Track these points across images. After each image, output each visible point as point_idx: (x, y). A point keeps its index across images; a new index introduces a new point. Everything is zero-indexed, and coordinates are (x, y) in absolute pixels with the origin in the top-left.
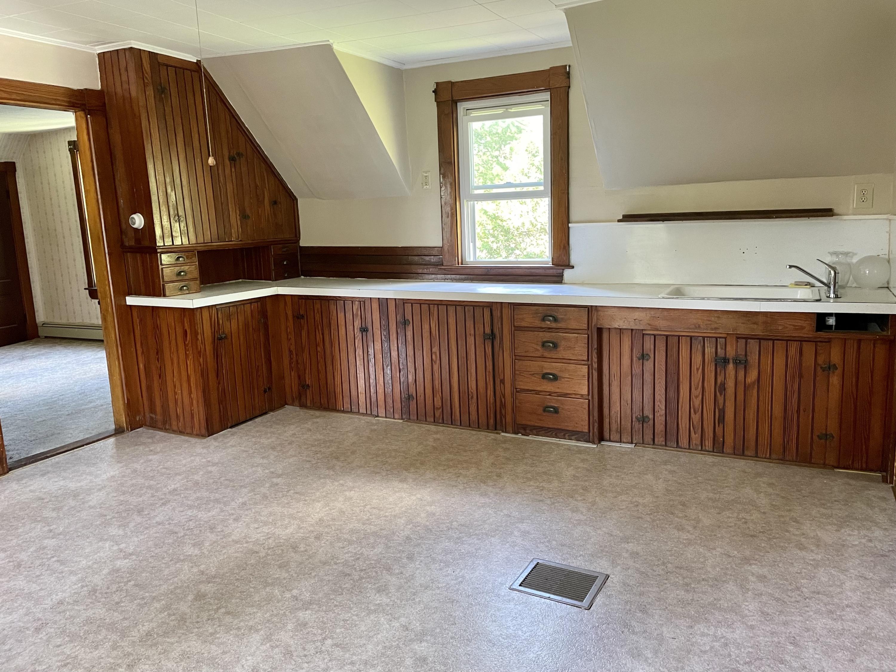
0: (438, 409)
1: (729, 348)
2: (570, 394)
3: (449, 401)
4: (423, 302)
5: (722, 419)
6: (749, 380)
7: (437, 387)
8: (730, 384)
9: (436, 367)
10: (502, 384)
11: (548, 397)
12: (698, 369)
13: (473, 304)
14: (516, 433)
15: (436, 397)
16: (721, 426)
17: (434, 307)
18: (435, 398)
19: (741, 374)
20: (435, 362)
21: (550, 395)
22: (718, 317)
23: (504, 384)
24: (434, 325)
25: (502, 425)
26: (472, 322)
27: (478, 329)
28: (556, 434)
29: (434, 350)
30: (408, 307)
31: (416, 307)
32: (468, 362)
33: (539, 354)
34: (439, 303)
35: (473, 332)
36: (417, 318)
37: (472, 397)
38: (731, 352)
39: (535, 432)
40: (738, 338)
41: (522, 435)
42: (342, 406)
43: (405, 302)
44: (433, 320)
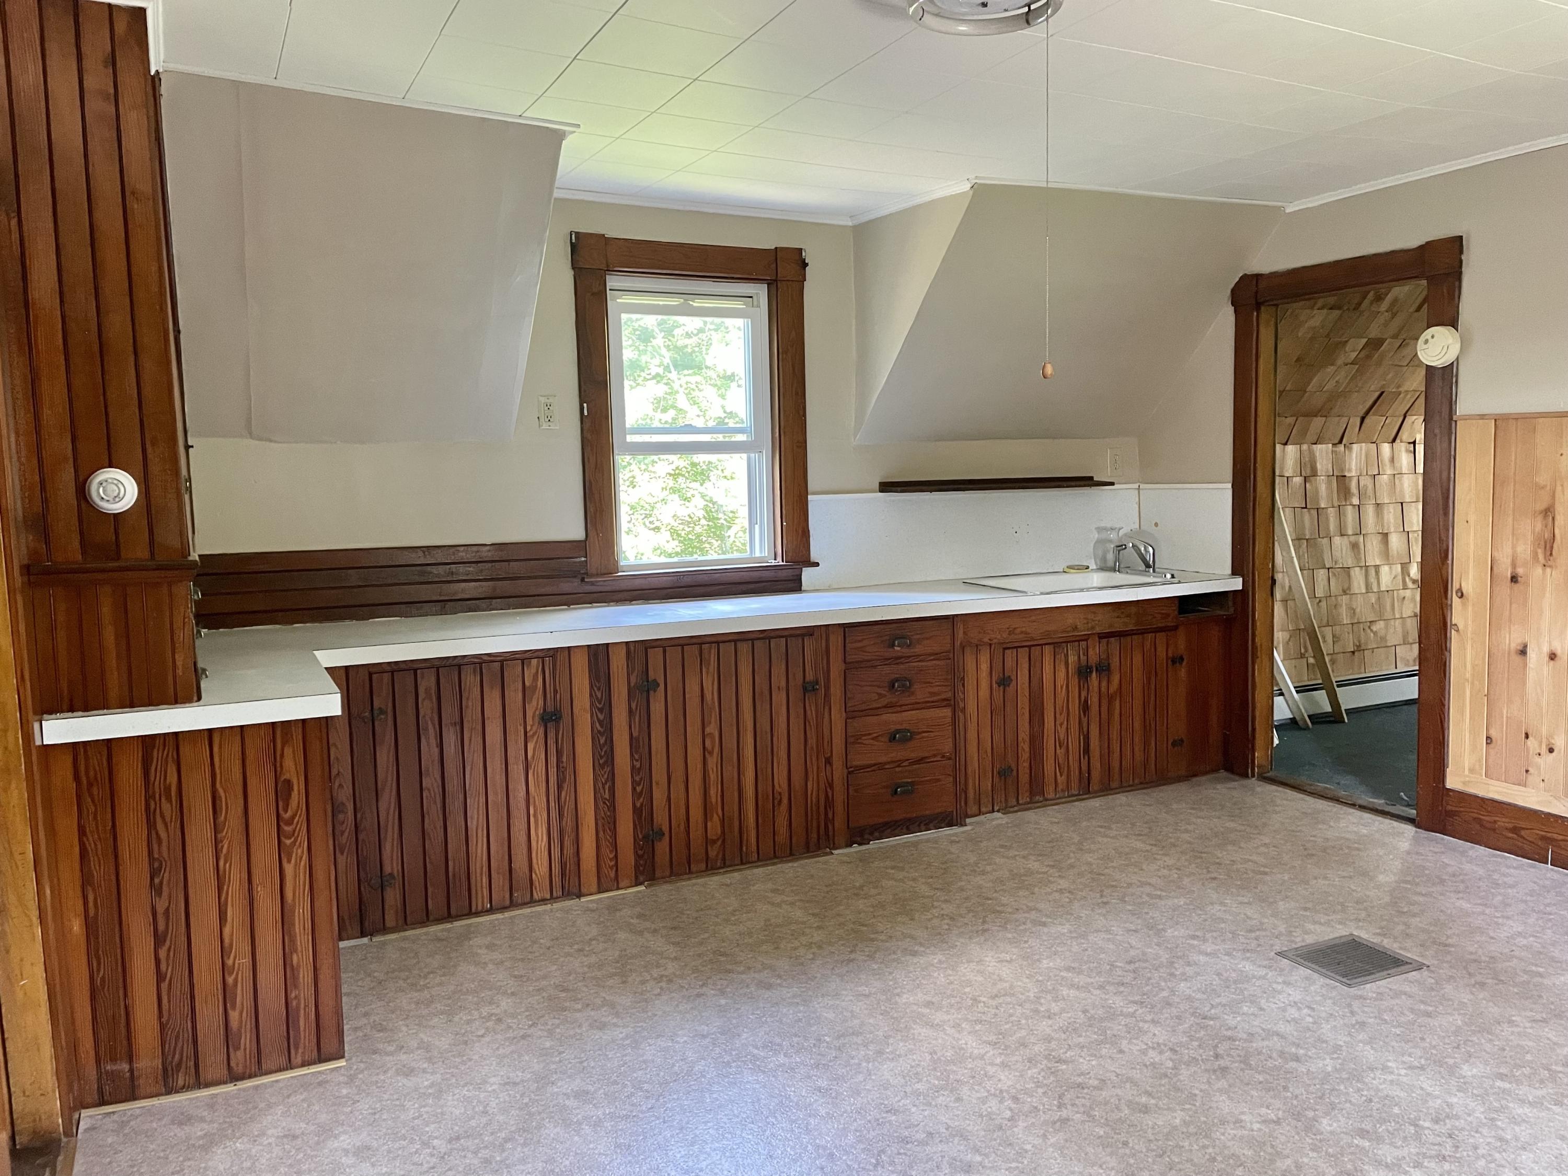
0: (714, 842)
1: (1091, 652)
2: (926, 758)
3: (736, 823)
4: (688, 642)
5: (1087, 750)
6: (1111, 691)
7: (714, 800)
8: (1094, 701)
9: (712, 761)
10: (828, 766)
11: (897, 769)
12: (1062, 687)
13: (786, 633)
14: (850, 845)
15: (711, 820)
16: (1086, 757)
17: (710, 648)
18: (709, 824)
19: (1104, 684)
20: (711, 753)
21: (899, 766)
22: (1094, 613)
23: (831, 764)
24: (710, 682)
25: (828, 839)
26: (784, 666)
27: (794, 675)
28: (908, 828)
29: (708, 730)
30: (656, 657)
31: (674, 654)
32: (775, 739)
33: (884, 701)
34: (717, 641)
35: (783, 684)
36: (674, 675)
37: (780, 802)
38: (1094, 658)
39: (877, 834)
40: (1100, 638)
41: (860, 844)
42: (486, 900)
43: (646, 646)
44: (707, 673)
